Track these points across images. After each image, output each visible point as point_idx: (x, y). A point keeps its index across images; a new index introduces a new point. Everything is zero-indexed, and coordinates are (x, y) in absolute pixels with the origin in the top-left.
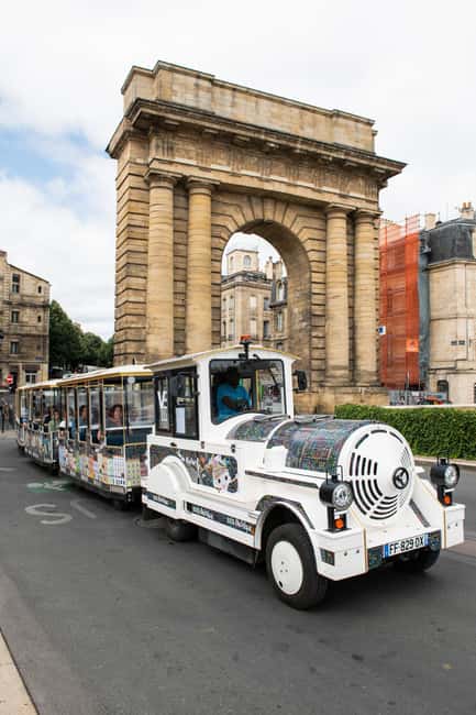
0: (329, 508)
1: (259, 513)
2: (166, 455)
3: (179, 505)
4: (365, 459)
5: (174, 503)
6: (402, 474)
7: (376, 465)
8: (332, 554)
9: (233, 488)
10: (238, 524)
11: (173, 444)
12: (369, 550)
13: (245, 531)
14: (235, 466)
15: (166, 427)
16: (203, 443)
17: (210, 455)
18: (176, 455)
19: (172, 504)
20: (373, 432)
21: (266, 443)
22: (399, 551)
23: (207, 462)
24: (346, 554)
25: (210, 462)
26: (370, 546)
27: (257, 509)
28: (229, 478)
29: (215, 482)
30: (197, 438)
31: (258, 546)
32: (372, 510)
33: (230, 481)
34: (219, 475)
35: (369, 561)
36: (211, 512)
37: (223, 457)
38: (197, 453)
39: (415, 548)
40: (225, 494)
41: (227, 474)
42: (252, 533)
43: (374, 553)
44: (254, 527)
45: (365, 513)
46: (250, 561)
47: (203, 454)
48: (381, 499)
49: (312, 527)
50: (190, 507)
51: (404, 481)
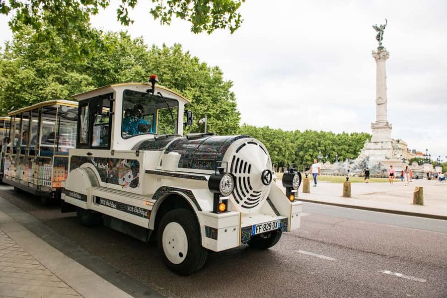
0: (215, 194)
1: (155, 201)
2: (83, 163)
3: (89, 199)
4: (242, 161)
5: (86, 197)
6: (268, 174)
7: (250, 166)
8: (216, 230)
9: (135, 183)
10: (137, 211)
11: (89, 154)
12: (243, 229)
13: (141, 216)
14: (138, 167)
15: (85, 141)
16: (113, 151)
17: (118, 160)
18: (91, 162)
19: (84, 198)
20: (249, 143)
21: (164, 151)
22: (262, 231)
23: (115, 166)
24: (226, 231)
25: (118, 165)
26: (243, 226)
27: (153, 198)
28: (132, 176)
29: (120, 180)
30: (109, 148)
31: (152, 228)
32: (243, 201)
33: (132, 178)
34: (124, 175)
35: (242, 237)
36: (115, 202)
37: (128, 161)
38: (108, 159)
39: (272, 229)
40: (128, 189)
41: (130, 173)
42: (148, 217)
43: (246, 231)
44: (150, 212)
45: (238, 202)
46: (144, 240)
47: (112, 160)
48: (251, 192)
49: (200, 209)
50: (98, 200)
51: (269, 180)
